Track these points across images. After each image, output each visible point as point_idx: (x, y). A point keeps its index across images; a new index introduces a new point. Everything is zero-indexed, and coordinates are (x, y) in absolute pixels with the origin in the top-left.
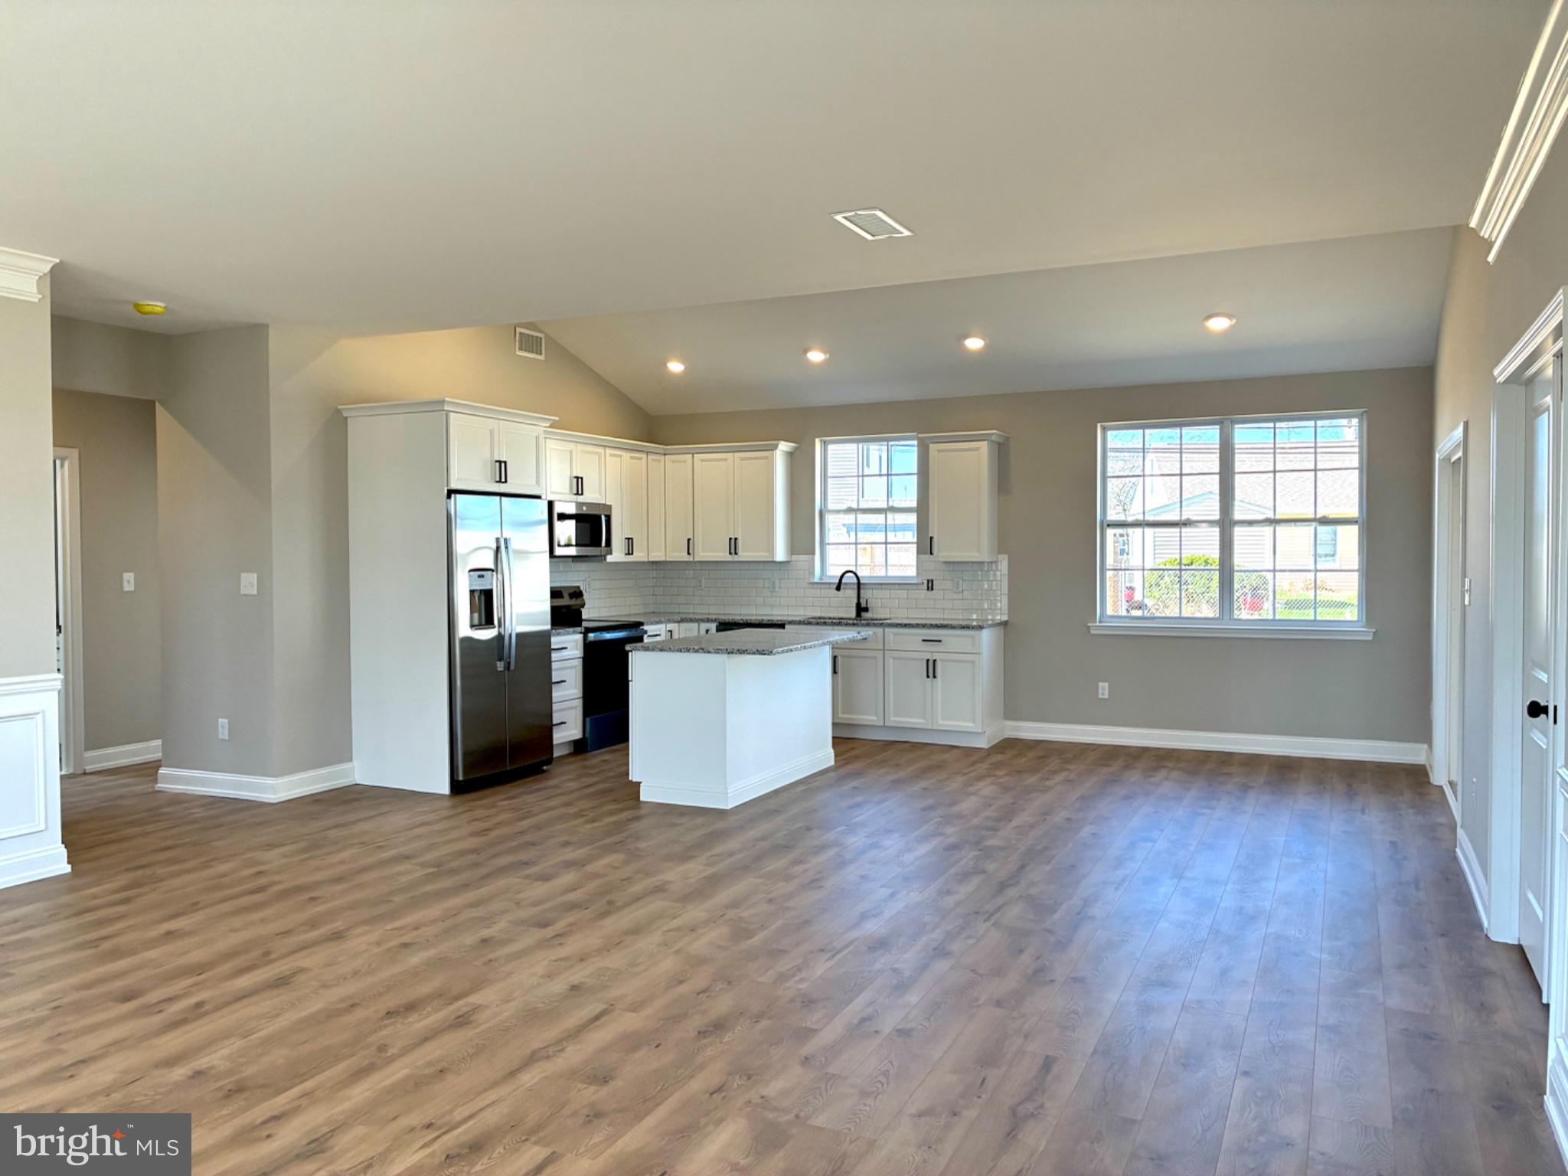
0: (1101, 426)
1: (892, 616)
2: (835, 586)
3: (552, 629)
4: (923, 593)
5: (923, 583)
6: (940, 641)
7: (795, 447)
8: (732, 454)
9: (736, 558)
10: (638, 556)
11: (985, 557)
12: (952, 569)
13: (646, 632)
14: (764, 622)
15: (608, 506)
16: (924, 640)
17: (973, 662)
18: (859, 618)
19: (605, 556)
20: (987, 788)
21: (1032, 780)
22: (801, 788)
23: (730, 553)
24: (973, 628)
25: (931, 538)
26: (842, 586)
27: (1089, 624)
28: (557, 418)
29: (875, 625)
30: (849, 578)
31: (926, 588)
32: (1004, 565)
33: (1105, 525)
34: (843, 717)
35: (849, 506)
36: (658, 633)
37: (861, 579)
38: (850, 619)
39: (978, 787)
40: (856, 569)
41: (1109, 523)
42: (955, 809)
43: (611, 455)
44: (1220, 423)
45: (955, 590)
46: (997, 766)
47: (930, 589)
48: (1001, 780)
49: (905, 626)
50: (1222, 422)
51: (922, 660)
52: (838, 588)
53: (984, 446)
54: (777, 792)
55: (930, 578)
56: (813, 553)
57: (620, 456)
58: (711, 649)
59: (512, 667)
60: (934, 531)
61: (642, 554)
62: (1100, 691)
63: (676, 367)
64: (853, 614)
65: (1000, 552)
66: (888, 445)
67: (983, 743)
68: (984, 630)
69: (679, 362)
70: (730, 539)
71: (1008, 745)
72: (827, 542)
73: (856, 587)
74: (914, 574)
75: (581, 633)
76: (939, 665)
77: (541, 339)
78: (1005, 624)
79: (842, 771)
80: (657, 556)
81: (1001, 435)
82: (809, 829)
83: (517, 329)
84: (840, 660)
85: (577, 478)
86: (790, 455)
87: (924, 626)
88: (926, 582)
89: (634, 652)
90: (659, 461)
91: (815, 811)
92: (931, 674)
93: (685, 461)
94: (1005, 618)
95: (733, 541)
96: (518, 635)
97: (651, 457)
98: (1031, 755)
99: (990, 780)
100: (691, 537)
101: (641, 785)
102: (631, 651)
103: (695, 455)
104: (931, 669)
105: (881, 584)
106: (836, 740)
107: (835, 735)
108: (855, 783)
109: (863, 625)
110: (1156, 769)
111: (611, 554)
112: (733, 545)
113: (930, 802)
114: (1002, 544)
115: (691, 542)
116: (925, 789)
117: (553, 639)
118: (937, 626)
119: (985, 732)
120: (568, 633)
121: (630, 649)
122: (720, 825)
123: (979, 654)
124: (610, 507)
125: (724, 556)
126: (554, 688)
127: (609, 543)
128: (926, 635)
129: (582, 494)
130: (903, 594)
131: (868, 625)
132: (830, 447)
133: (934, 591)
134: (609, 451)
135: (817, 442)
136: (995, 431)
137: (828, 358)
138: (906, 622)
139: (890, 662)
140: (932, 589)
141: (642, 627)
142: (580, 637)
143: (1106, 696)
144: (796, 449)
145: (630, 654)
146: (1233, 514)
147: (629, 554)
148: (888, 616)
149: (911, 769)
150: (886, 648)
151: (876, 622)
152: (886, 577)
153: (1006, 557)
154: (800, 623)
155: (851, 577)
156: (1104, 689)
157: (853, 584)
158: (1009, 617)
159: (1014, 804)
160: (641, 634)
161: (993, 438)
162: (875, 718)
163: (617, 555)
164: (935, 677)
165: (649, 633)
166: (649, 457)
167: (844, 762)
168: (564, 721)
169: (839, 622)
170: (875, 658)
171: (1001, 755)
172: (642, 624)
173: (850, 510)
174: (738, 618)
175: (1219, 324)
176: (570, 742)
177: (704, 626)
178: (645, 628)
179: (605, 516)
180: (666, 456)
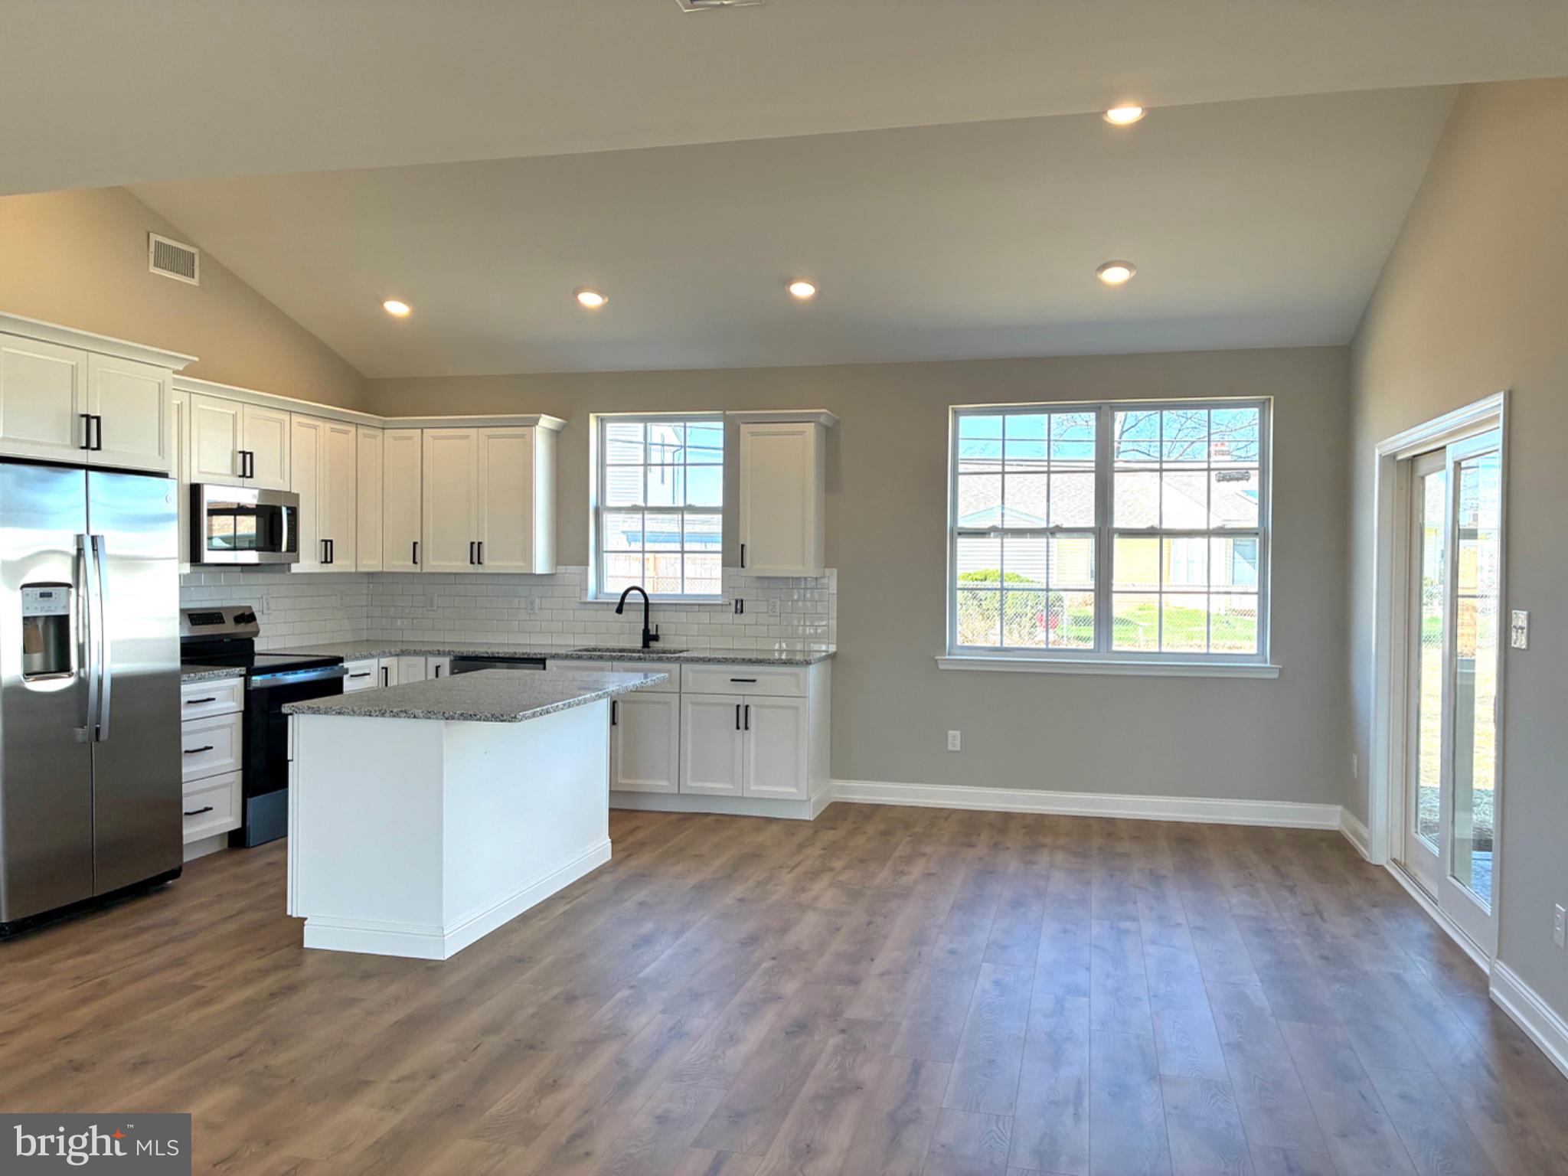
0: (953, 409)
1: (690, 646)
2: (616, 606)
3: (183, 671)
4: (729, 616)
5: (730, 604)
6: (754, 681)
7: (562, 423)
8: (475, 430)
9: (480, 569)
10: (342, 564)
11: (810, 571)
12: (766, 586)
13: (346, 671)
14: (517, 656)
15: (293, 494)
16: (733, 680)
17: (796, 708)
18: (646, 650)
19: (289, 565)
20: (825, 894)
21: (883, 876)
22: (562, 908)
23: (472, 562)
24: (798, 664)
25: (743, 546)
26: (625, 607)
27: (937, 658)
28: (197, 359)
29: (669, 660)
30: (635, 597)
31: (734, 610)
32: (832, 584)
33: (955, 533)
34: (625, 783)
35: (634, 503)
36: (367, 671)
37: (649, 597)
38: (634, 651)
39: (813, 893)
40: (643, 584)
41: (961, 531)
42: (791, 939)
43: (300, 424)
44: (1096, 409)
45: (770, 613)
46: (833, 850)
47: (739, 611)
48: (843, 877)
49: (709, 661)
50: (1100, 408)
51: (731, 705)
52: (619, 610)
53: (810, 429)
54: (524, 919)
55: (739, 598)
56: (587, 564)
57: (315, 427)
58: (418, 712)
59: (104, 735)
60: (746, 538)
61: (349, 563)
62: (950, 740)
63: (397, 308)
64: (639, 644)
65: (828, 565)
66: (685, 427)
67: (808, 814)
68: (811, 666)
69: (399, 301)
70: (472, 543)
71: (837, 813)
72: (605, 549)
73: (643, 607)
74: (719, 592)
75: (241, 676)
76: (752, 711)
77: (193, 254)
78: (832, 657)
79: (622, 872)
80: (371, 564)
81: (829, 415)
82: (570, 999)
83: (151, 234)
84: (620, 706)
85: (244, 453)
86: (556, 434)
87: (734, 661)
88: (734, 602)
89: (295, 715)
90: (375, 437)
91: (582, 956)
92: (742, 724)
93: (410, 438)
94: (833, 648)
95: (476, 547)
96: (116, 681)
97: (361, 431)
98: (870, 829)
99: (827, 878)
100: (418, 540)
101: (306, 923)
102: (291, 714)
103: (425, 430)
104: (742, 718)
105: (676, 604)
106: (614, 814)
107: (612, 807)
108: (642, 894)
109: (653, 660)
110: (1034, 848)
111: (298, 561)
112: (476, 552)
113: (749, 927)
114: (830, 556)
115: (418, 547)
116: (741, 900)
117: (184, 688)
118: (751, 662)
119: (810, 799)
120: (219, 677)
121: (289, 712)
122: (430, 997)
123: (806, 697)
124: (297, 495)
125: (462, 565)
126: (186, 761)
127: (293, 546)
128: (736, 673)
129: (251, 476)
130: (704, 617)
131: (660, 660)
132: (609, 426)
133: (743, 615)
134: (296, 419)
135: (592, 417)
136: (824, 410)
137: (607, 303)
138: (708, 655)
139: (689, 711)
140: (742, 612)
141: (340, 665)
142: (239, 682)
143: (958, 748)
144: (564, 426)
145: (290, 717)
146: (1112, 522)
147: (326, 562)
148: (685, 647)
149: (719, 862)
150: (683, 690)
151: (669, 655)
152: (683, 595)
153: (835, 570)
154: (567, 657)
155: (637, 595)
156: (955, 739)
157: (640, 604)
158: (837, 647)
159: (869, 924)
160: (340, 675)
161: (822, 419)
162: (666, 783)
163: (307, 562)
164: (747, 728)
165: (351, 673)
166: (359, 430)
167: (626, 854)
168: (209, 806)
169: (619, 656)
170: (668, 703)
171: (833, 832)
172: (341, 660)
173: (634, 509)
174: (481, 651)
175: (1116, 276)
176: (222, 835)
177: (434, 661)
178: (346, 665)
179: (288, 508)
180: (386, 431)
